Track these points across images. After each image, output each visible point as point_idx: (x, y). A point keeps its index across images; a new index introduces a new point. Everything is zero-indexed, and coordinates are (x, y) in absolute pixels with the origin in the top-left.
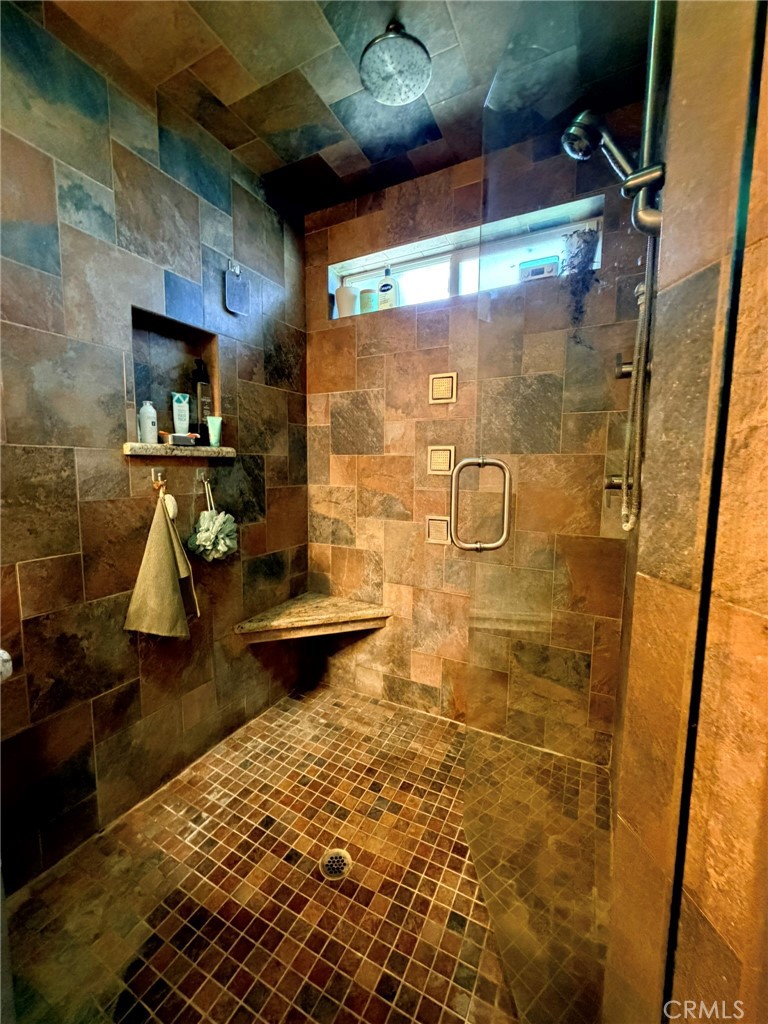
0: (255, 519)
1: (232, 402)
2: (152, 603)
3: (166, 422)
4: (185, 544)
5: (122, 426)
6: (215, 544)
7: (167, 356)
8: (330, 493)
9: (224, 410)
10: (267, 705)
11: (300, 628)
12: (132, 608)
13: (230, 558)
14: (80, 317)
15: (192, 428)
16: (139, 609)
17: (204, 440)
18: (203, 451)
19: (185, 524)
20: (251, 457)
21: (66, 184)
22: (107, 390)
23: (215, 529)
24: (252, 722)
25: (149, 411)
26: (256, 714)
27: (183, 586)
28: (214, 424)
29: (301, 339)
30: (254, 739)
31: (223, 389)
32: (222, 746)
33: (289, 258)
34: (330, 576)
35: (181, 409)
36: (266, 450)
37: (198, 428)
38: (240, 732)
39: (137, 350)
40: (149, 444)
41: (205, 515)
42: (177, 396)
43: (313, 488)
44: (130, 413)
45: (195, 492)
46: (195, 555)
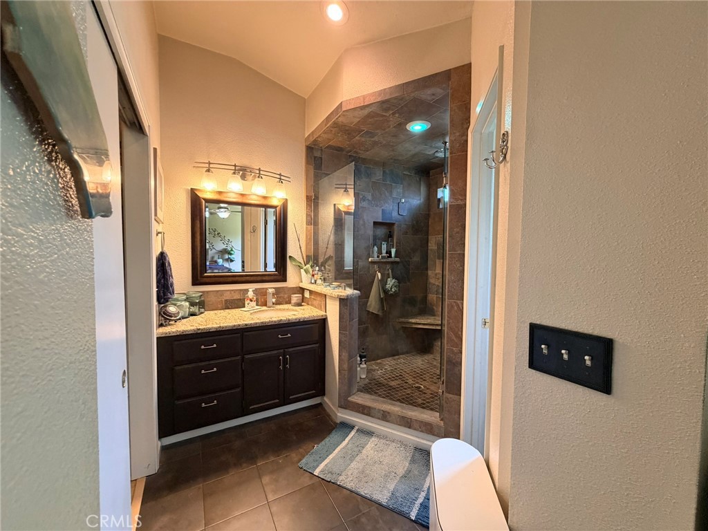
0: (406, 283)
1: (400, 243)
2: (373, 303)
3: (380, 252)
4: (383, 288)
5: (369, 254)
6: (391, 289)
7: (381, 232)
8: (436, 275)
9: (397, 246)
10: (407, 353)
11: (420, 324)
12: (369, 304)
13: (395, 295)
14: (362, 227)
15: (387, 253)
16: (371, 304)
17: (390, 256)
18: (390, 260)
19: (383, 282)
20: (406, 261)
21: (361, 197)
22: (366, 245)
23: (391, 284)
24: (401, 356)
25: (376, 248)
26: (403, 354)
27: (381, 300)
28: (393, 251)
29: (427, 216)
30: (401, 360)
31: (397, 239)
32: (390, 358)
33: (423, 189)
34: (435, 308)
35: (384, 247)
36: (411, 258)
37: (389, 252)
38: (397, 357)
39: (374, 231)
40: (376, 259)
41: (389, 279)
42: (383, 243)
43: (430, 273)
44: (371, 250)
45: (386, 272)
46: (385, 292)
